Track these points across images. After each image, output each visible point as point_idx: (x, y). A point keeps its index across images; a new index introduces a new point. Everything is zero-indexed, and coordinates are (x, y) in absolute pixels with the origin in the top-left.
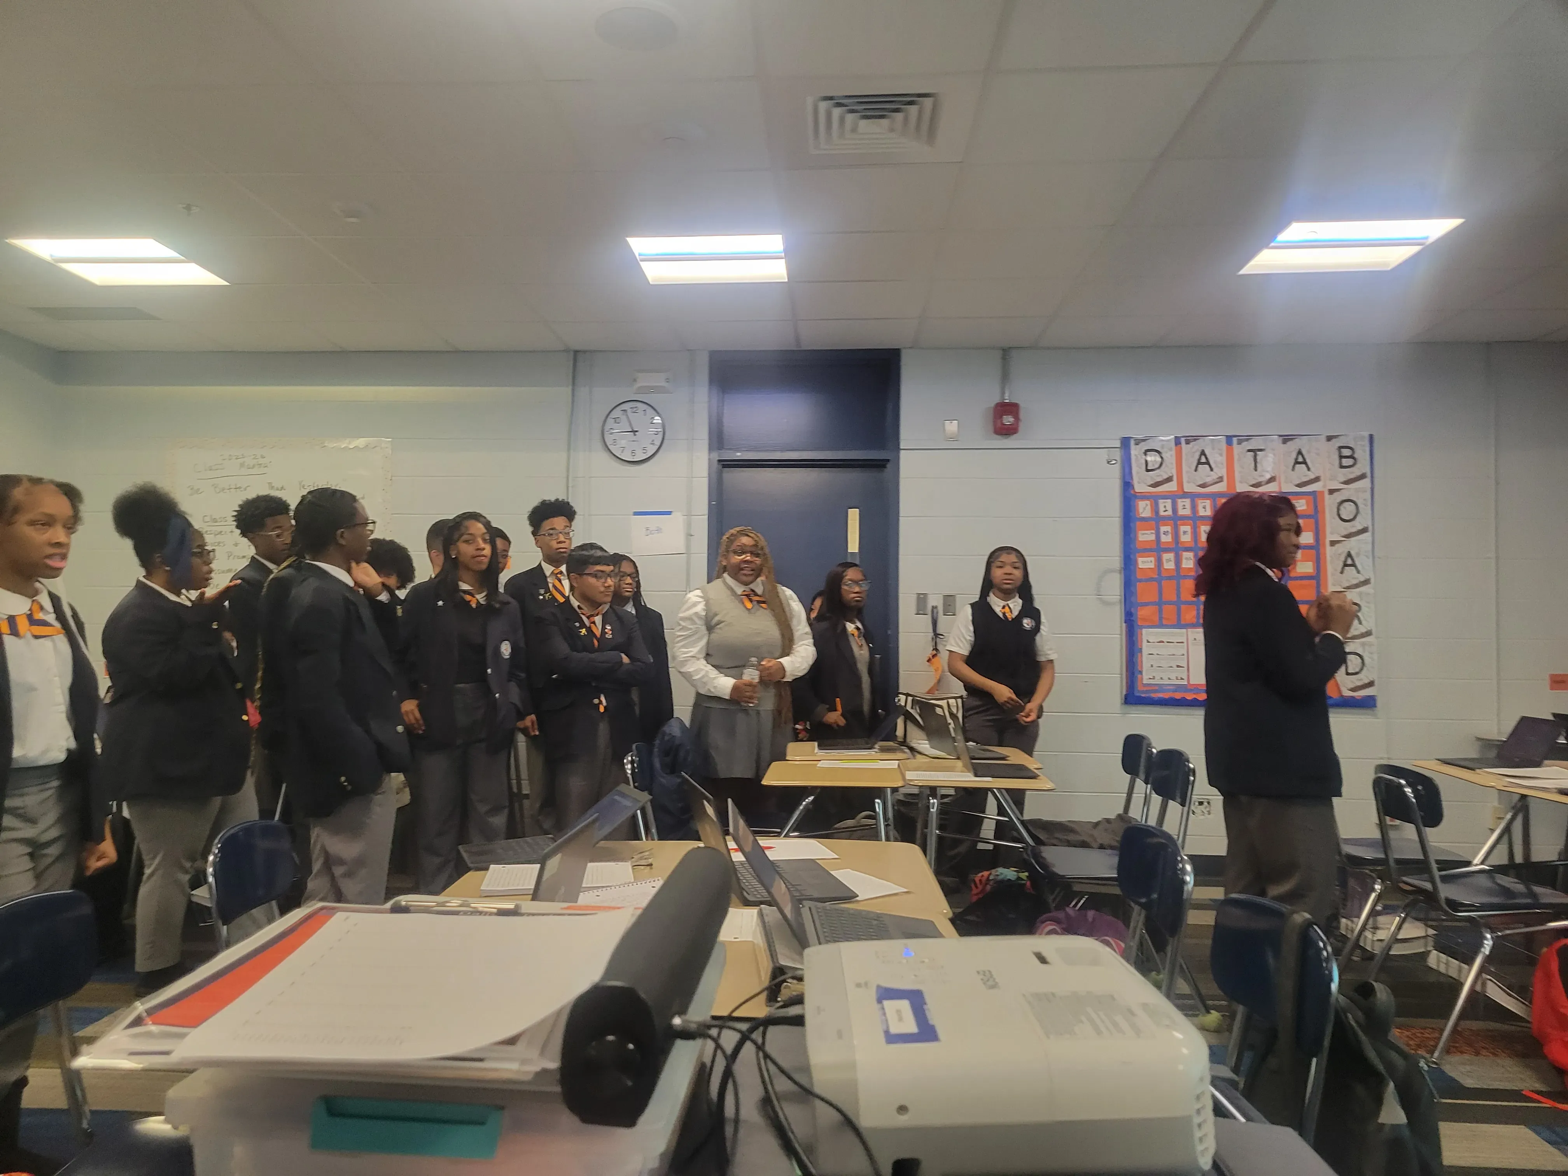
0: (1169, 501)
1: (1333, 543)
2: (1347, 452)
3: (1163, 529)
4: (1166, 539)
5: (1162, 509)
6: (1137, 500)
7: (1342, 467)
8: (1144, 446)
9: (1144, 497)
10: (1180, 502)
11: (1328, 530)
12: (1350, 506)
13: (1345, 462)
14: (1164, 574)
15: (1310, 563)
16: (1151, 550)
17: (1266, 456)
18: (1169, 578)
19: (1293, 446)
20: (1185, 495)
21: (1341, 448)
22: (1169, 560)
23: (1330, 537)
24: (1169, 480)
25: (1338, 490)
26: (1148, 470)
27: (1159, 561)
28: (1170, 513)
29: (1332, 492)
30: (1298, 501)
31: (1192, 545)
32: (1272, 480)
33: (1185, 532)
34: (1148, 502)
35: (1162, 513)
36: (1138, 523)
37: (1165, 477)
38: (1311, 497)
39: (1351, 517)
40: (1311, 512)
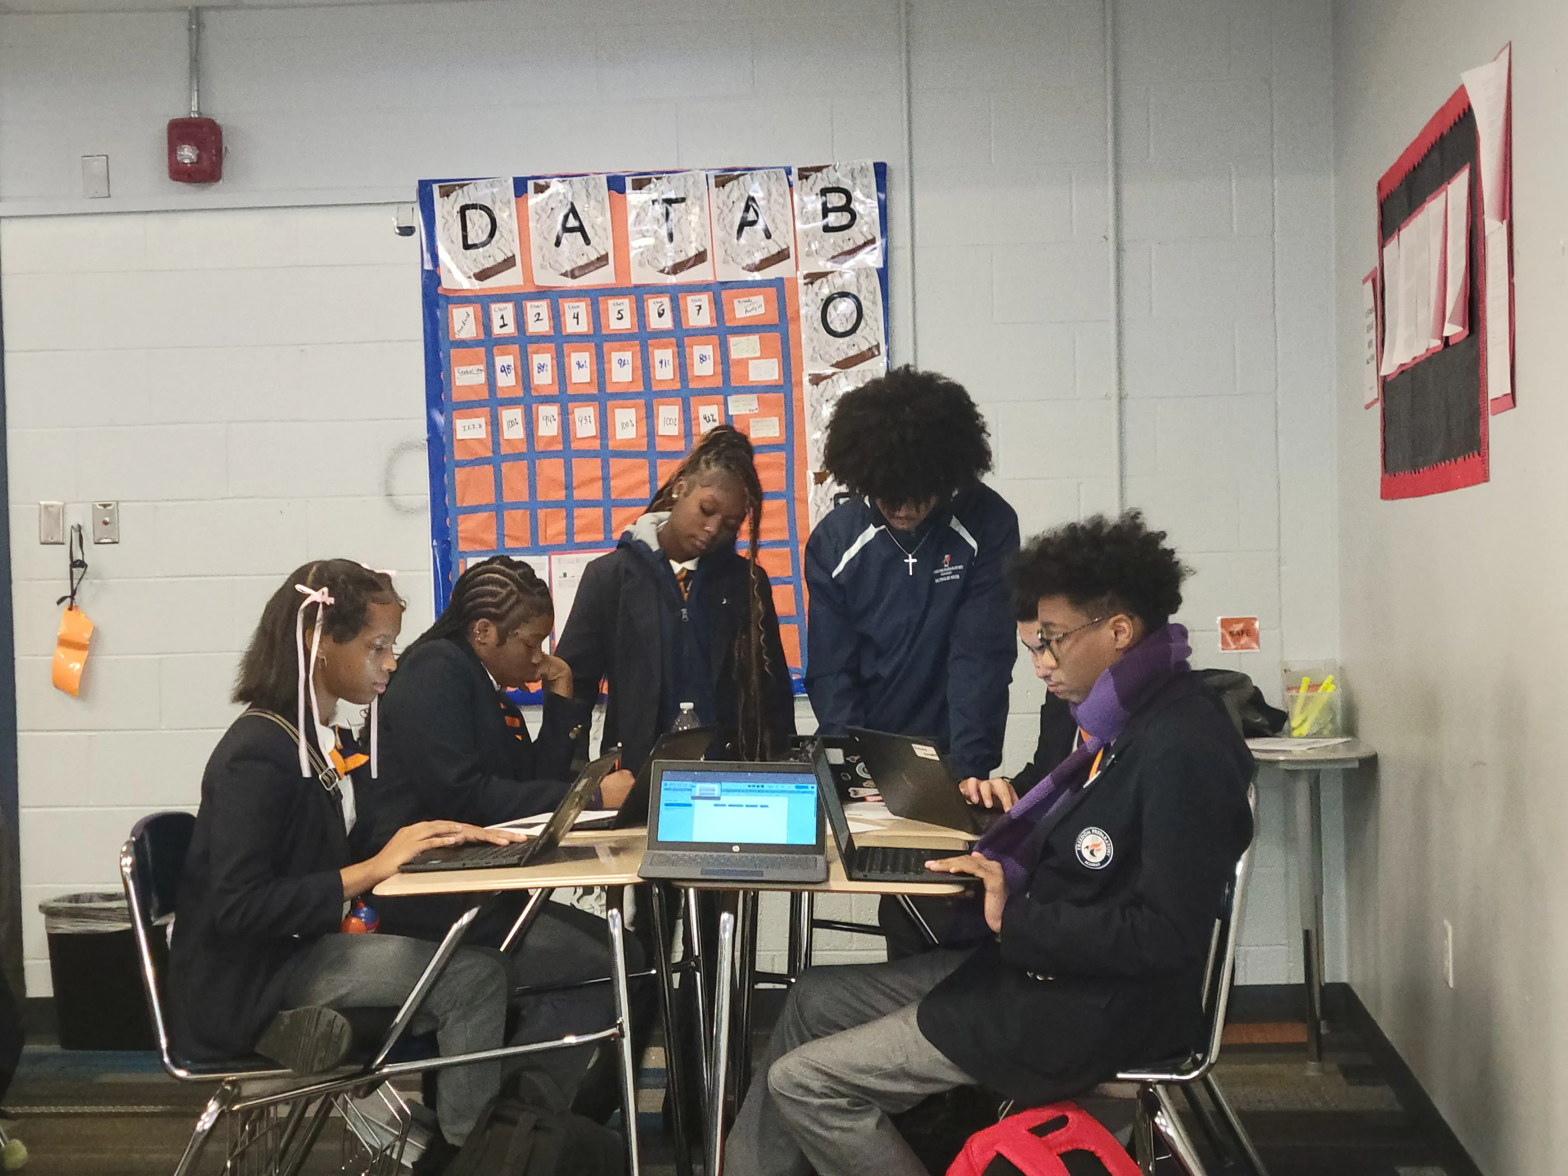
0: (510, 306)
1: (816, 380)
2: (836, 200)
3: (501, 361)
4: (506, 381)
5: (496, 322)
6: (450, 306)
7: (827, 229)
8: (460, 198)
9: (464, 299)
10: (532, 308)
11: (806, 352)
12: (845, 307)
13: (833, 219)
14: (505, 450)
15: (775, 420)
16: (480, 404)
17: (688, 212)
18: (517, 457)
19: (735, 191)
20: (542, 293)
21: (824, 192)
22: (512, 423)
23: (809, 369)
24: (509, 263)
25: (824, 275)
26: (467, 247)
27: (495, 425)
28: (511, 329)
29: (813, 278)
30: (751, 298)
31: (555, 390)
32: (700, 257)
33: (541, 367)
34: (470, 310)
35: (497, 330)
36: (453, 352)
37: (500, 258)
38: (772, 291)
39: (849, 327)
40: (774, 318)
